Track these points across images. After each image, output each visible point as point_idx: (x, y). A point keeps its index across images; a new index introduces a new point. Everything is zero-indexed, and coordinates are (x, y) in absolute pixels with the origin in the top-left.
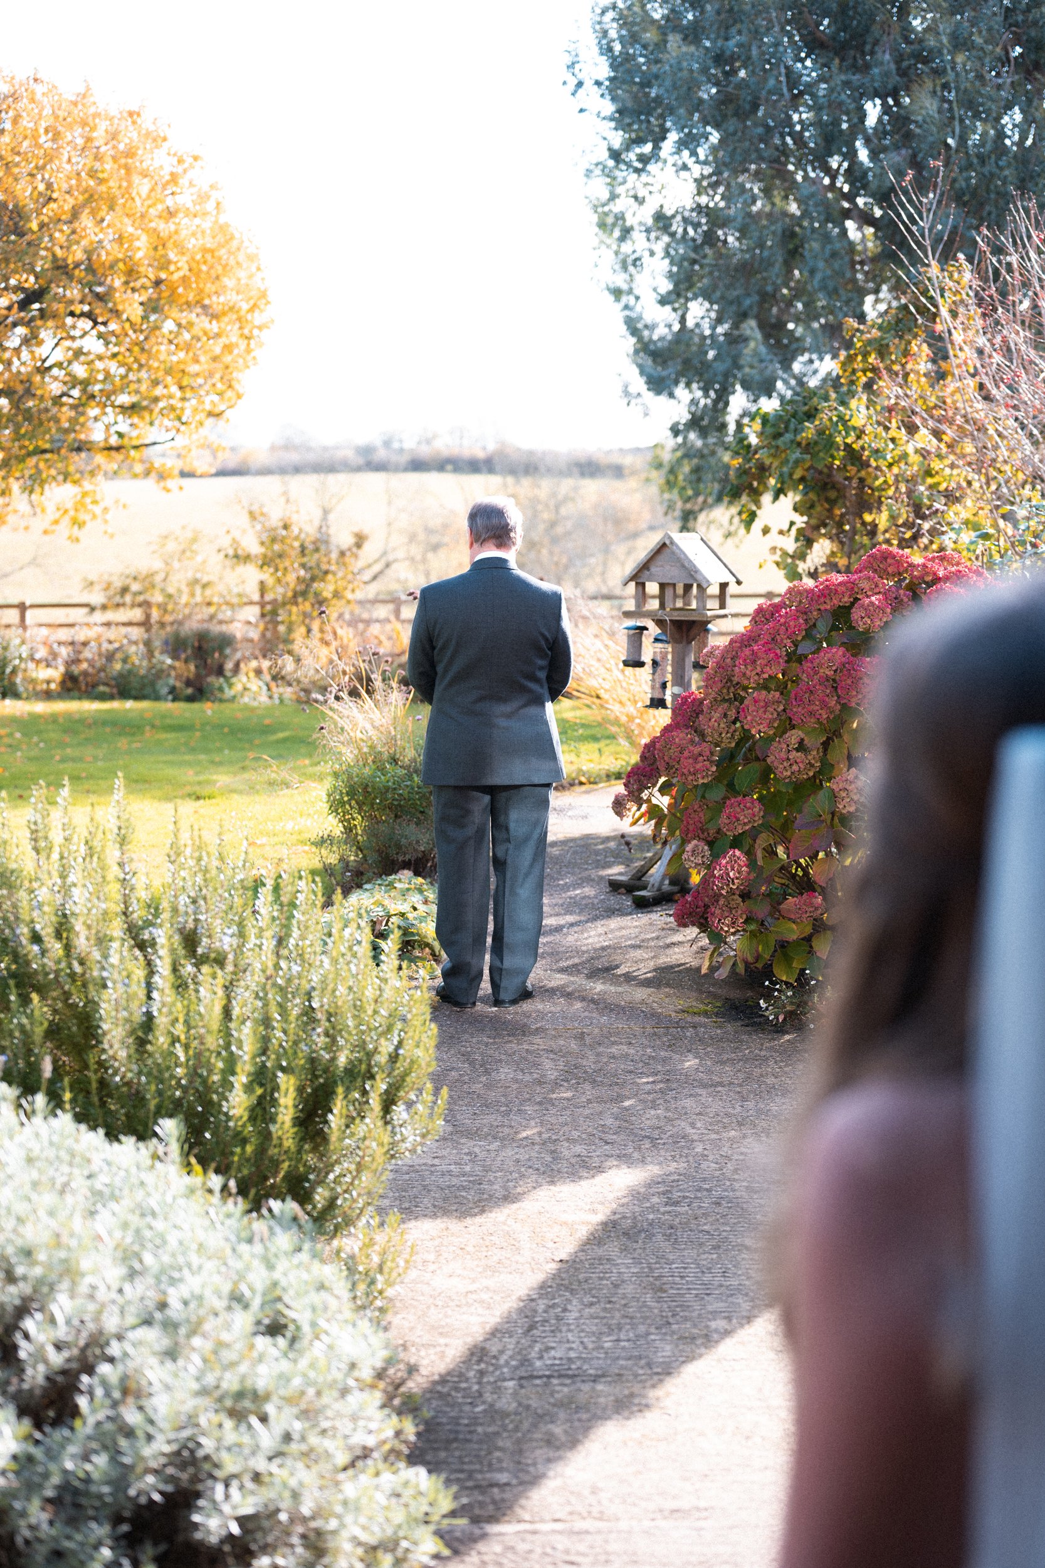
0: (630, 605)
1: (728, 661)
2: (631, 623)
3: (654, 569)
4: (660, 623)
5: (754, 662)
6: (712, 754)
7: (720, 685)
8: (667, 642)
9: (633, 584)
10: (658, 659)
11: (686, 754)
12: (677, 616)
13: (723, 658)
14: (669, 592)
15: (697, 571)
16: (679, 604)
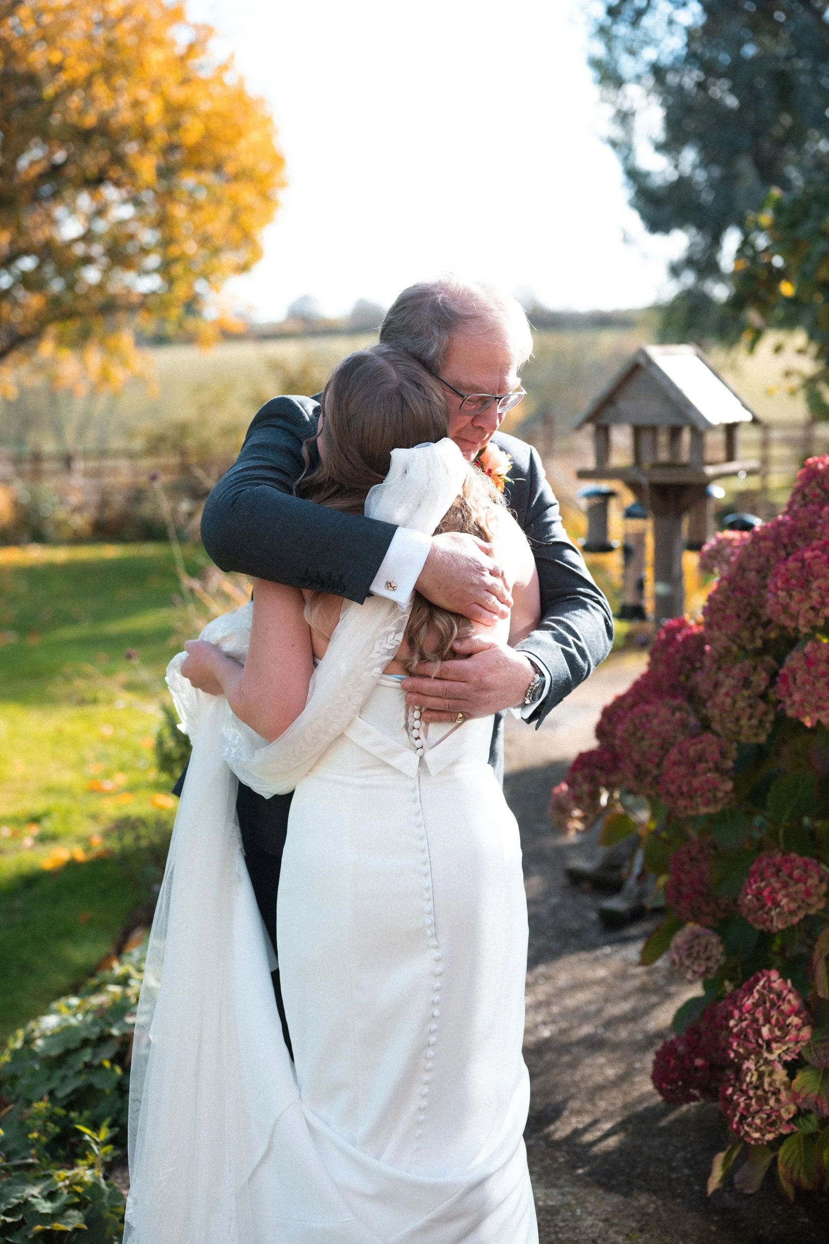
0: (590, 463)
1: (752, 575)
2: (590, 486)
3: (623, 404)
4: (634, 487)
5: (805, 585)
6: (723, 755)
7: (735, 623)
8: (644, 517)
9: (590, 428)
10: (632, 543)
11: (674, 755)
12: (660, 477)
13: (741, 569)
14: (646, 438)
15: (688, 405)
16: (664, 455)
